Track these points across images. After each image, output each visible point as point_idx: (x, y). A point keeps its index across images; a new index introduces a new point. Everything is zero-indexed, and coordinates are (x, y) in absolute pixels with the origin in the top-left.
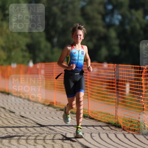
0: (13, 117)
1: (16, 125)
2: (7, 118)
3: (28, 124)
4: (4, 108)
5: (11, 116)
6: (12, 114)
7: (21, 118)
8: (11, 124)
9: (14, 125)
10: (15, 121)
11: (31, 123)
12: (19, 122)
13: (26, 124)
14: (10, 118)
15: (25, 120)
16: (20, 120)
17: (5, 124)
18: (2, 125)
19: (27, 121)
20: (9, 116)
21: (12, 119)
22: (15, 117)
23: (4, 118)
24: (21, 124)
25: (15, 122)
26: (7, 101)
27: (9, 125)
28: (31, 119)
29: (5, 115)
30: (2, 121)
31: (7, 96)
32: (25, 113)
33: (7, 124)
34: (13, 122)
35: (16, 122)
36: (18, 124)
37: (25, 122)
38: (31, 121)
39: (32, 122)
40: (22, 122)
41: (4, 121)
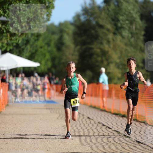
0: (128, 142)
1: (131, 151)
2: (121, 143)
3: (145, 150)
4: (117, 132)
5: (126, 141)
6: (127, 139)
7: (137, 143)
8: (126, 150)
9: (129, 151)
10: (130, 146)
11: (148, 150)
12: (134, 148)
13: (142, 150)
14: (125, 143)
15: (141, 146)
16: (136, 146)
17: (119, 150)
18: (116, 151)
19: (143, 147)
20: (124, 141)
21: (127, 144)
22: (130, 142)
23: (118, 143)
24: (137, 150)
25: (130, 148)
26: (121, 124)
27: (123, 151)
28: (147, 146)
29: (119, 140)
30: (116, 147)
31: (121, 118)
32: (141, 138)
33: (121, 149)
34: (128, 148)
35: (132, 148)
36: (133, 150)
37: (142, 148)
38: (148, 148)
39: (150, 149)
40: (138, 148)
41: (118, 147)
